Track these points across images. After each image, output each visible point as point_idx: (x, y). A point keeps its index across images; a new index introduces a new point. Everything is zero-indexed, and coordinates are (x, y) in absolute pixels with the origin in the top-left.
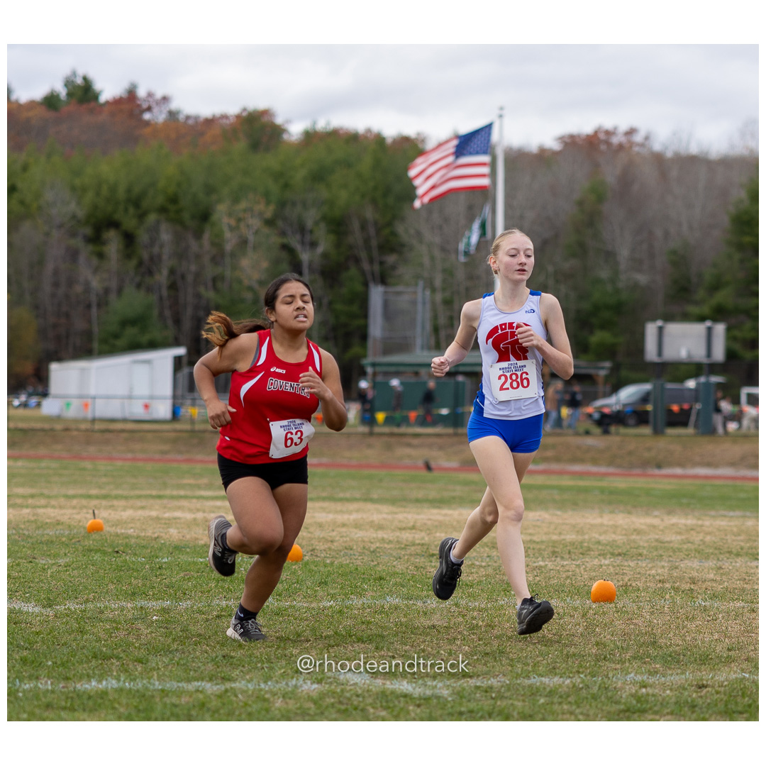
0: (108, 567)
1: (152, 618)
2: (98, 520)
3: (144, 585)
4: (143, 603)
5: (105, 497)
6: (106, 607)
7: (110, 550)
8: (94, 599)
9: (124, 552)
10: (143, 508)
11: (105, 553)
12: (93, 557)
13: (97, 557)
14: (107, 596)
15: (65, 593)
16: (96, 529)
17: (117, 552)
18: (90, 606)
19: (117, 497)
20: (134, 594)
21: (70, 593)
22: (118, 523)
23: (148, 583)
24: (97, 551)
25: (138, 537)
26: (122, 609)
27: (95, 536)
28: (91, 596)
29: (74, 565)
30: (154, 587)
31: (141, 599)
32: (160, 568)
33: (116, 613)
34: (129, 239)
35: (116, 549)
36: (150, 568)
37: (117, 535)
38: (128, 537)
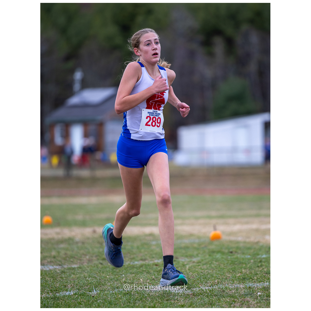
0: (226, 262)
1: (257, 293)
2: (218, 232)
3: (251, 273)
4: (250, 284)
5: (222, 217)
6: (226, 288)
7: (226, 251)
8: (218, 283)
9: (236, 252)
10: (247, 223)
11: (223, 253)
12: (216, 256)
13: (218, 256)
14: (226, 281)
15: (198, 280)
16: (217, 238)
17: (231, 252)
18: (215, 287)
19: (230, 217)
20: (244, 279)
21: (202, 280)
22: (231, 234)
23: (253, 272)
24: (218, 252)
25: (245, 242)
26: (237, 289)
27: (216, 243)
28: (216, 281)
29: (204, 262)
30: (257, 274)
31: (249, 282)
32: (261, 262)
33: (233, 291)
34: (230, 42)
35: (231, 250)
36: (255, 261)
37: (231, 242)
38: (238, 242)
